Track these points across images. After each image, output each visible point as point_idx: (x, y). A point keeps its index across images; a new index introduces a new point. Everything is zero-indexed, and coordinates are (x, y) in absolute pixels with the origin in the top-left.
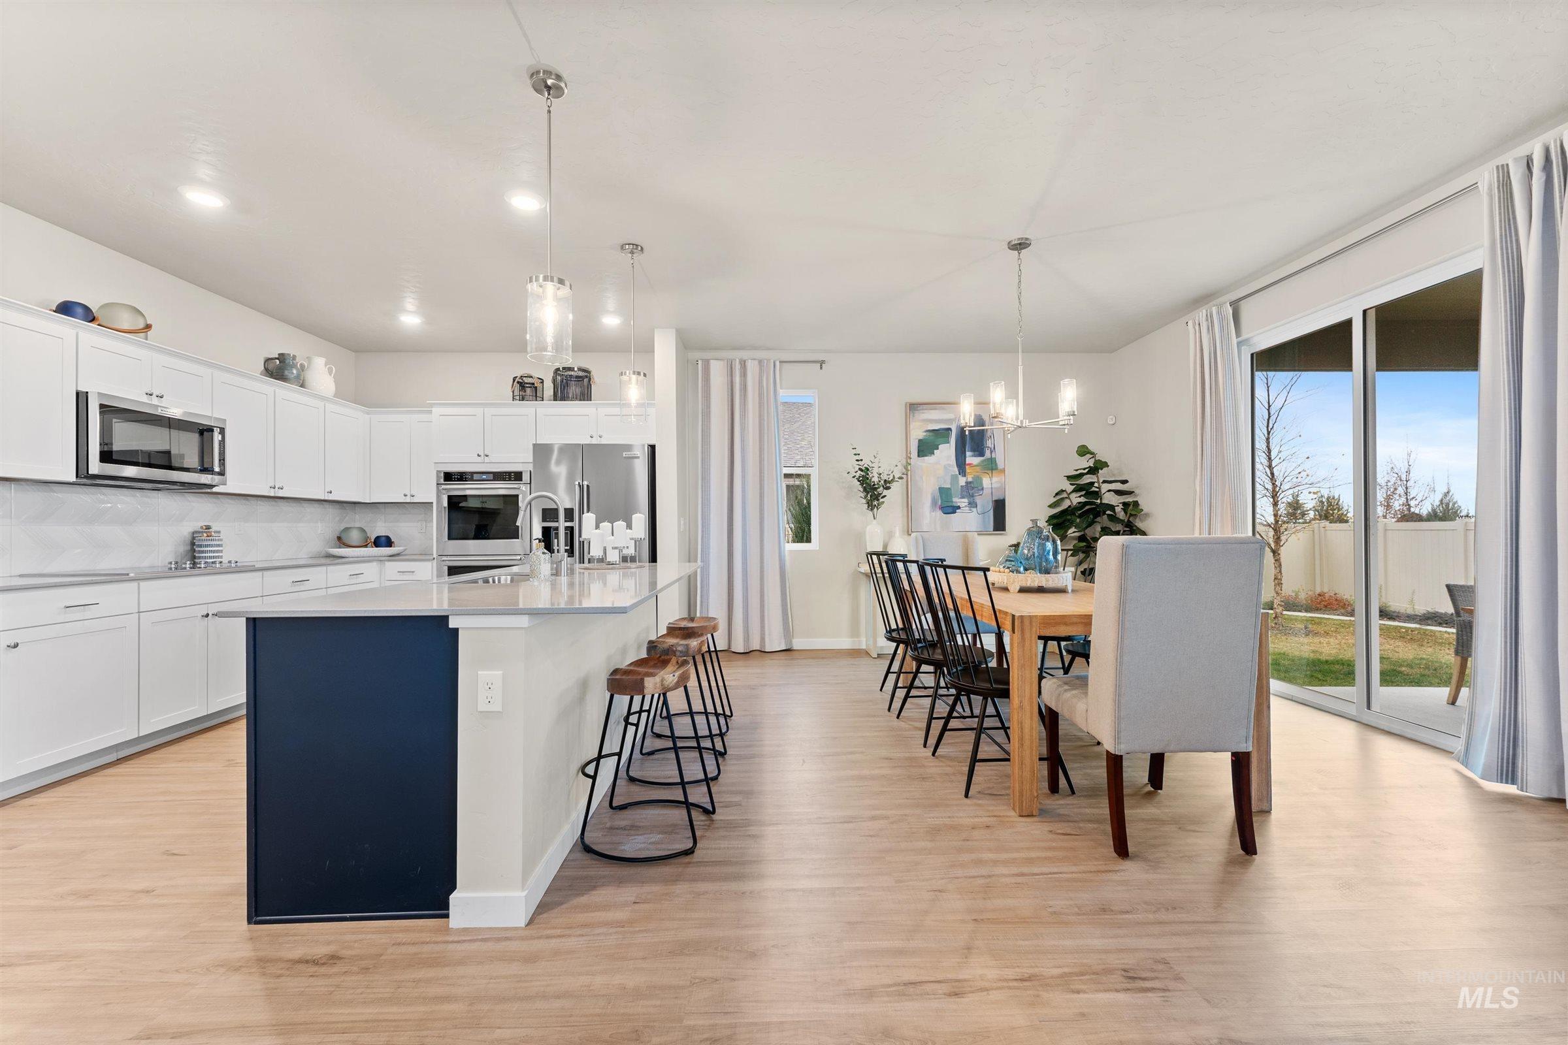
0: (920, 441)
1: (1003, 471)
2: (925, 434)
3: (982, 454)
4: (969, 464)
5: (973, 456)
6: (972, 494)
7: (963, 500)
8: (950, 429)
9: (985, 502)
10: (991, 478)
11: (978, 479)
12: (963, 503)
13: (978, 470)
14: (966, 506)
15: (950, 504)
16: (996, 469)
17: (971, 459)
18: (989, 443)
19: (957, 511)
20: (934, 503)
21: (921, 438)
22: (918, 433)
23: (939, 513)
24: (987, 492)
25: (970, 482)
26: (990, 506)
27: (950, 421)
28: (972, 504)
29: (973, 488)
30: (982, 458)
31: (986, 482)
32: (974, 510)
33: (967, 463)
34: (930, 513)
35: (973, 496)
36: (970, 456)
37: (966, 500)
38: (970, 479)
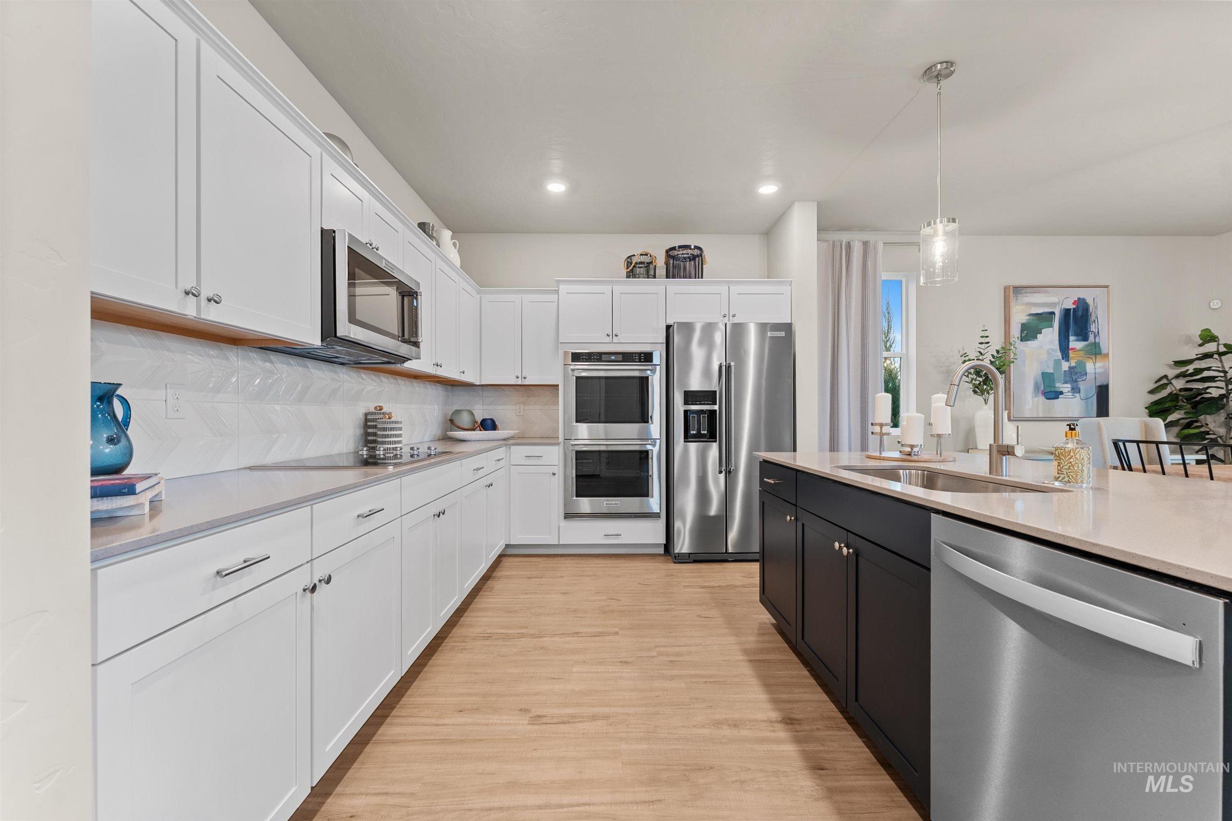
0: (1023, 325)
1: (1107, 355)
2: (1028, 318)
3: (1085, 339)
4: (1073, 349)
5: (1076, 340)
6: (1076, 379)
7: (1066, 385)
8: (1053, 313)
9: (1088, 387)
10: (1094, 363)
11: (1082, 364)
12: (1066, 388)
13: (1082, 355)
14: (1069, 392)
15: (1053, 390)
16: (1100, 354)
17: (1075, 344)
18: (1093, 328)
19: (1060, 396)
20: (1037, 387)
21: (1024, 321)
22: (1019, 316)
23: (1042, 399)
24: (1090, 377)
25: (1073, 367)
26: (1094, 392)
27: (1054, 304)
28: (1076, 390)
29: (1076, 373)
30: (1085, 343)
31: (1090, 367)
32: (1077, 395)
33: (1070, 347)
34: (1032, 398)
35: (1076, 381)
36: (1073, 341)
37: (1069, 386)
38: (1073, 364)
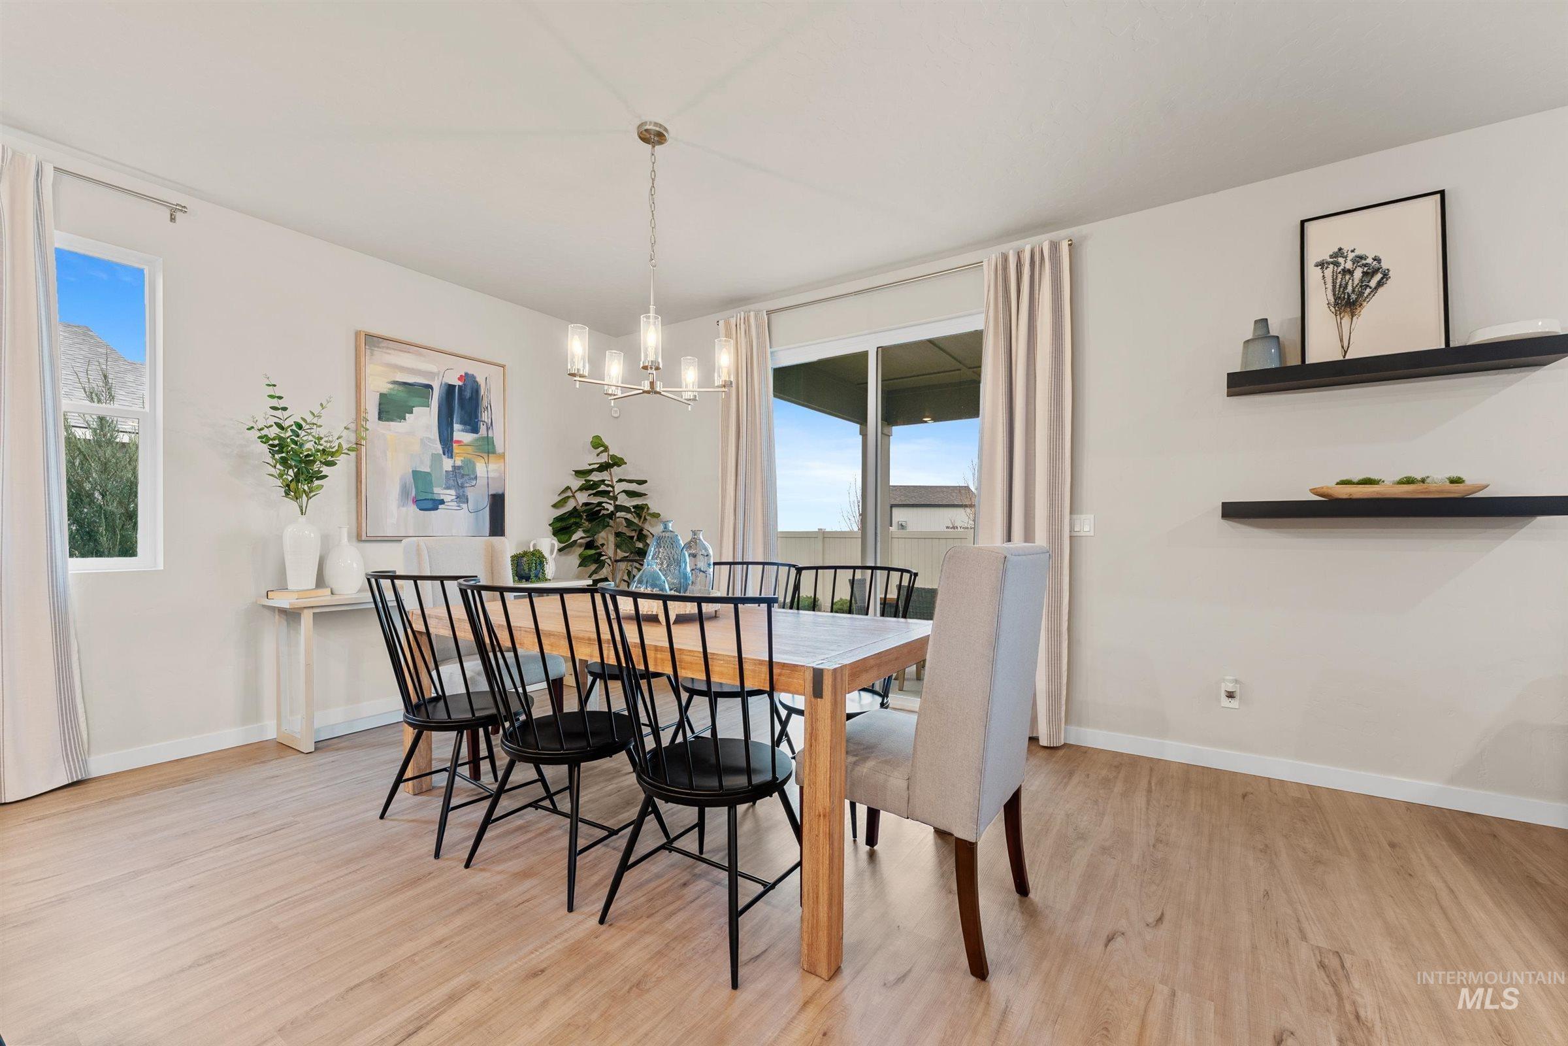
0: (382, 395)
1: (503, 456)
2: (391, 386)
3: (475, 430)
4: (458, 442)
5: (463, 431)
6: (462, 484)
7: (448, 492)
8: (430, 387)
9: (478, 496)
10: (487, 464)
11: (469, 464)
12: (449, 495)
13: (470, 452)
14: (452, 501)
15: (430, 496)
16: (494, 452)
17: (460, 434)
18: (485, 417)
19: (440, 506)
20: (404, 492)
21: (384, 391)
22: (378, 382)
23: (413, 509)
24: (481, 482)
25: (459, 467)
26: (485, 503)
27: (432, 375)
28: (462, 498)
29: (463, 476)
30: (475, 436)
31: (480, 468)
32: (464, 506)
33: (454, 439)
34: (399, 508)
35: (462, 487)
36: (459, 430)
37: (453, 492)
38: (459, 463)
